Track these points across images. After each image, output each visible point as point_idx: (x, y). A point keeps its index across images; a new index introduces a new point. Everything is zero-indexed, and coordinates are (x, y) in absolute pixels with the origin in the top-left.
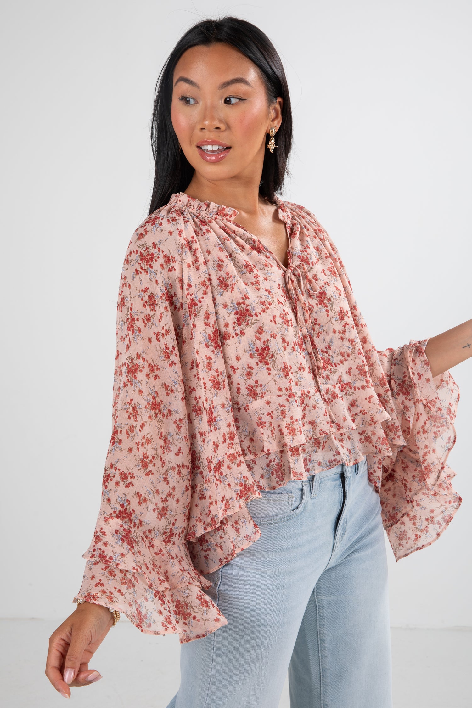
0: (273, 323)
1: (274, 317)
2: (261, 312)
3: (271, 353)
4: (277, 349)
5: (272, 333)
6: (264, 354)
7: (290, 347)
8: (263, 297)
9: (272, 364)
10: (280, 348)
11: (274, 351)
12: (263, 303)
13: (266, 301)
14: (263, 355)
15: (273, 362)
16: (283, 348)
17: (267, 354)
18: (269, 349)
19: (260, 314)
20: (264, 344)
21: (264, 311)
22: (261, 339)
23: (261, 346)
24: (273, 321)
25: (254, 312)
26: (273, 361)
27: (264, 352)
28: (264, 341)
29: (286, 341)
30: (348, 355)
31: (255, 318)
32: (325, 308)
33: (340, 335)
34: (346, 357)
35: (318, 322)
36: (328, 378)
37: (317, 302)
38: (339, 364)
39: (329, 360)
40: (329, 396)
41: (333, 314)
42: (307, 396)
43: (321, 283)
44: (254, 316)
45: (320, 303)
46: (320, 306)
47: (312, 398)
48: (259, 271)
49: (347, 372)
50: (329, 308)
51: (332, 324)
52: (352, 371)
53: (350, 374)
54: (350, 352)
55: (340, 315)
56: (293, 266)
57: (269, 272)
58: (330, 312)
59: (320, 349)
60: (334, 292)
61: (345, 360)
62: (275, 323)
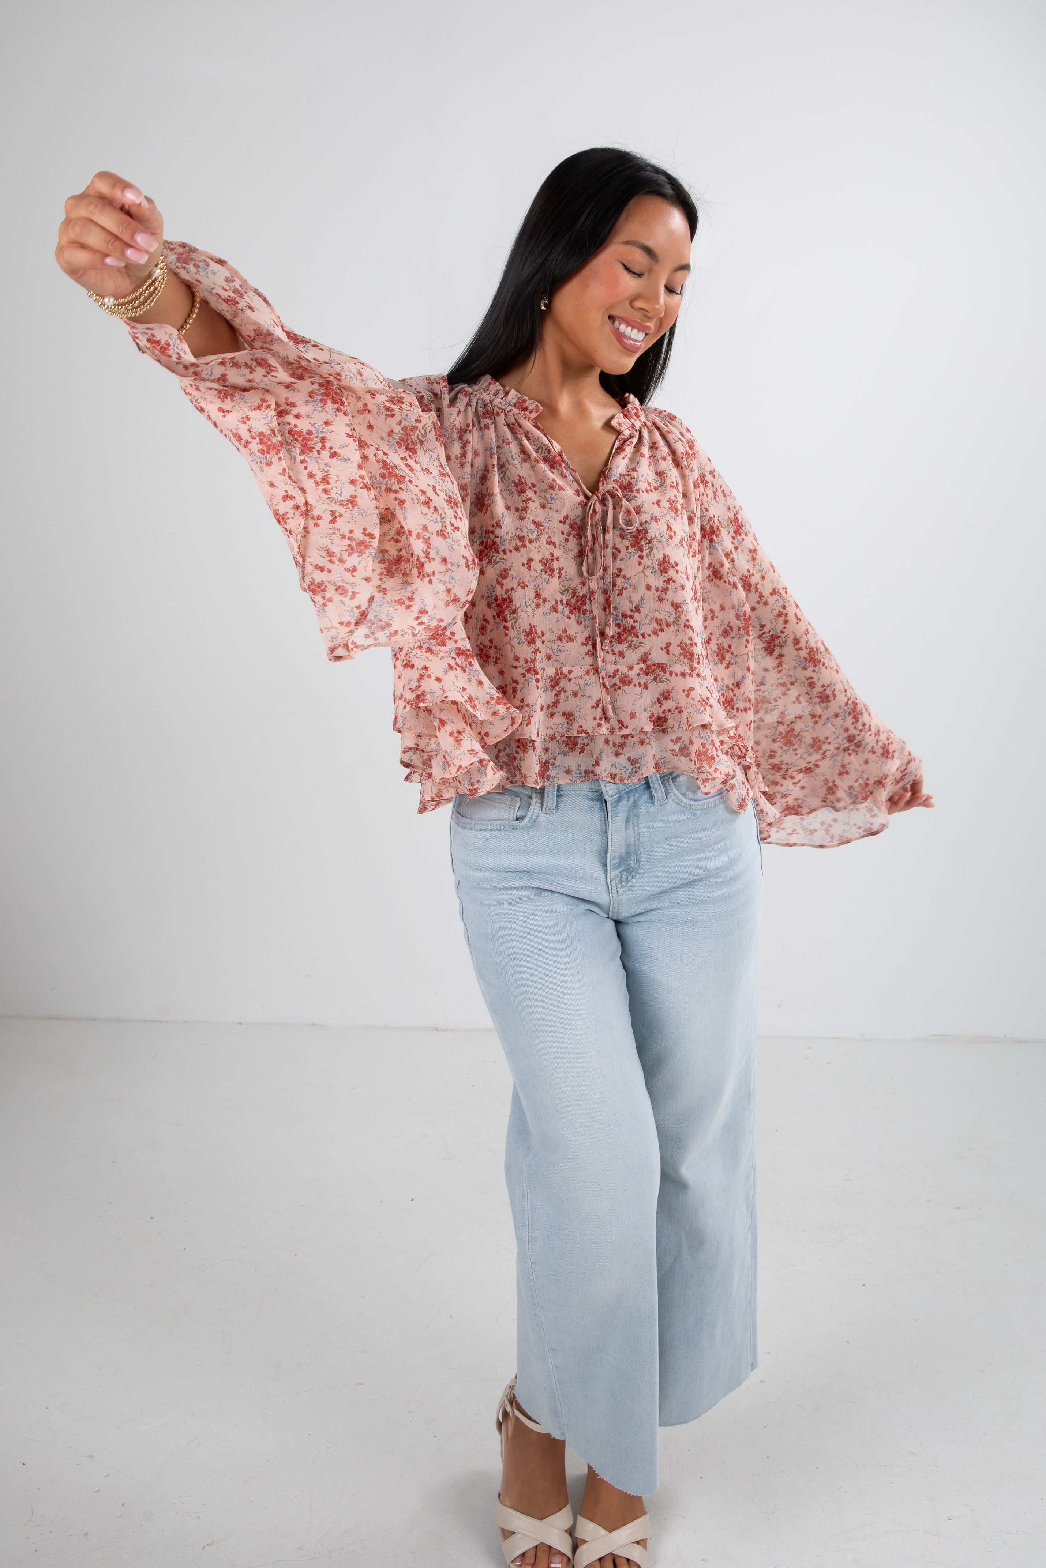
0: (525, 569)
1: (530, 560)
2: (512, 549)
3: (514, 608)
4: (523, 604)
5: (521, 581)
6: (504, 607)
7: (548, 605)
8: (525, 530)
9: (511, 622)
10: (528, 604)
11: (518, 606)
12: (521, 538)
13: (526, 537)
14: (502, 608)
15: (514, 621)
16: (533, 605)
17: (507, 607)
18: (511, 601)
19: (511, 551)
20: (506, 593)
21: (517, 549)
22: (503, 585)
23: (502, 595)
24: (526, 566)
25: (503, 548)
26: (514, 618)
27: (504, 604)
28: (507, 590)
29: (542, 597)
30: (668, 625)
31: (501, 555)
32: (639, 553)
33: (657, 594)
34: (664, 626)
35: (622, 573)
36: (621, 654)
37: (628, 544)
38: (649, 635)
39: (633, 628)
40: (616, 680)
41: (649, 563)
42: (566, 676)
43: (645, 517)
44: (501, 553)
45: (633, 546)
46: (631, 550)
47: (573, 681)
48: (538, 493)
49: (662, 649)
50: (644, 553)
51: (646, 576)
52: (671, 649)
53: (668, 652)
54: (672, 620)
55: (661, 566)
56: (602, 492)
57: (553, 496)
58: (645, 559)
59: (620, 611)
60: (662, 531)
61: (662, 630)
62: (529, 568)
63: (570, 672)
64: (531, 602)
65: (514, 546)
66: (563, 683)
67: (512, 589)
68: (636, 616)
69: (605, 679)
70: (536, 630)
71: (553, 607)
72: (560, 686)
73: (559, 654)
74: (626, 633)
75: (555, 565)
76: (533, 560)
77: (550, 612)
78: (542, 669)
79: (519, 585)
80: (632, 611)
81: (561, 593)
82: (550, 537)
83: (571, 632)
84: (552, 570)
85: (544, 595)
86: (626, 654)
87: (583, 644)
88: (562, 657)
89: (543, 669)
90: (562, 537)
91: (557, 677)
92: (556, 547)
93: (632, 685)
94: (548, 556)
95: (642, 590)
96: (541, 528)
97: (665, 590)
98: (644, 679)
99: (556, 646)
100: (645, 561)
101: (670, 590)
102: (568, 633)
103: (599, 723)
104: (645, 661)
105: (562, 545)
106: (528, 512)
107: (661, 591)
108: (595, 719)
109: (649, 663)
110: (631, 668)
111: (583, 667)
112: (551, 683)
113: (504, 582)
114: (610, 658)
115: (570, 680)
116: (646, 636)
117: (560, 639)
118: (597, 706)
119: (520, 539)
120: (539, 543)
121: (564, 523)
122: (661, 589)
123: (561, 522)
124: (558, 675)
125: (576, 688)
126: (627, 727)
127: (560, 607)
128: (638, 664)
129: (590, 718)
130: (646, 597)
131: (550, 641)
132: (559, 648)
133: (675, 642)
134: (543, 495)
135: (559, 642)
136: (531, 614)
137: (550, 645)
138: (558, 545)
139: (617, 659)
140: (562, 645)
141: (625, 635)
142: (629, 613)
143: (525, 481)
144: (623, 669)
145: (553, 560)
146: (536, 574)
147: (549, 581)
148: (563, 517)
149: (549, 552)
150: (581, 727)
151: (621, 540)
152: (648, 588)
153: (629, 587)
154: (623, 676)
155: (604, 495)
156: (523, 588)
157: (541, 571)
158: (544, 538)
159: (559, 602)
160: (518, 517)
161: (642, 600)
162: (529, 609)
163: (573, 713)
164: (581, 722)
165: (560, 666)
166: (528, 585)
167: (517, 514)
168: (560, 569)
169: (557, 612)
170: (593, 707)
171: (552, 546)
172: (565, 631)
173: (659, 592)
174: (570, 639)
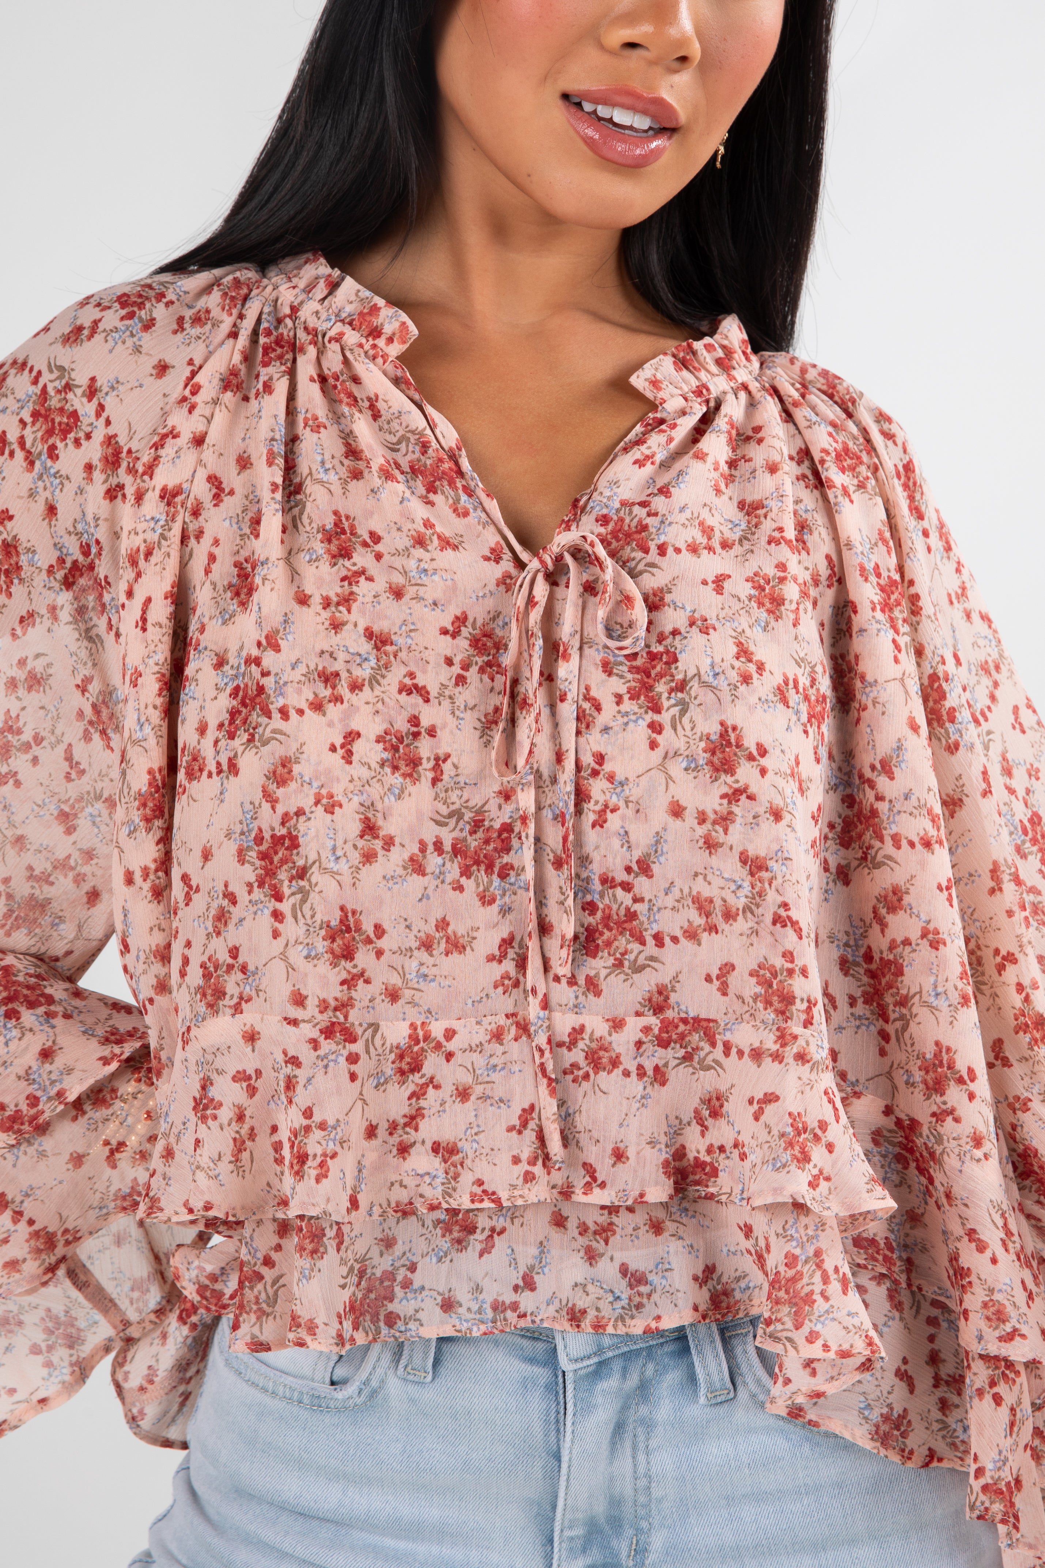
0: (337, 759)
1: (352, 736)
2: (304, 706)
3: (300, 863)
4: (326, 854)
5: (324, 792)
6: (276, 859)
7: (398, 856)
8: (342, 656)
9: (292, 900)
10: (339, 853)
11: (312, 857)
12: (329, 678)
13: (344, 675)
14: (272, 863)
15: (299, 896)
16: (355, 857)
17: (283, 861)
18: (294, 843)
19: (301, 712)
20: (283, 824)
21: (317, 706)
22: (276, 801)
23: (273, 829)
24: (341, 752)
25: (280, 702)
26: (301, 890)
27: (276, 853)
28: (287, 814)
29: (382, 833)
30: (729, 915)
31: (277, 722)
32: (650, 716)
33: (701, 831)
34: (717, 919)
35: (608, 767)
36: (593, 986)
37: (623, 689)
38: (675, 940)
39: (632, 916)
40: (577, 1056)
41: (680, 744)
42: (439, 1046)
43: (671, 618)
44: (276, 715)
45: (634, 696)
46: (628, 705)
47: (459, 1058)
48: (386, 557)
49: (708, 979)
50: (665, 718)
51: (669, 778)
52: (733, 980)
53: (724, 990)
54: (740, 902)
55: (713, 753)
56: (555, 549)
57: (423, 565)
58: (668, 731)
59: (596, 869)
60: (718, 660)
61: (713, 929)
62: (348, 758)
63: (450, 1034)
64: (349, 847)
65: (311, 697)
66: (432, 1064)
67: (300, 813)
68: (642, 885)
69: (547, 1054)
70: (358, 923)
71: (412, 859)
72: (424, 1071)
73: (422, 985)
74: (610, 929)
75: (425, 748)
76: (359, 735)
77: (403, 873)
78: (371, 1025)
79: (317, 802)
80: (628, 870)
81: (437, 823)
82: (412, 675)
83: (458, 927)
84: (414, 762)
85: (388, 828)
86: (603, 986)
87: (491, 958)
88: (431, 996)
89: (375, 1027)
90: (447, 674)
91: (416, 1049)
92: (427, 701)
93: (618, 1072)
94: (402, 725)
95: (659, 816)
96: (388, 648)
97: (725, 820)
98: (654, 1057)
99: (414, 964)
100: (666, 739)
101: (739, 820)
102: (450, 930)
103: (527, 1173)
104: (658, 1009)
105: (447, 693)
106: (355, 607)
107: (715, 823)
108: (516, 1160)
109: (670, 1014)
110: (617, 1024)
111: (485, 1021)
112: (397, 1065)
113: (280, 793)
114: (562, 993)
115: (449, 1056)
116: (667, 940)
117: (427, 945)
118: (524, 1124)
119: (326, 681)
120: (378, 690)
121: (455, 635)
122: (712, 816)
123: (445, 632)
124: (417, 1042)
125: (466, 1079)
126: (603, 1185)
127: (433, 861)
128: (638, 1014)
129: (505, 1159)
130: (669, 836)
131: (400, 951)
132: (424, 970)
133: (745, 962)
134: (398, 562)
135: (423, 955)
136: (347, 879)
137: (397, 960)
138: (434, 693)
139: (582, 998)
140: (430, 961)
141: (607, 934)
142: (621, 876)
143: (352, 527)
144: (596, 1025)
145: (416, 735)
146: (365, 773)
147: (402, 791)
148: (451, 618)
149: (405, 715)
150: (480, 1182)
151: (604, 676)
152: (677, 811)
153: (622, 804)
154: (594, 1045)
155: (559, 559)
156: (330, 810)
157: (382, 765)
158: (396, 676)
159: (431, 848)
160: (327, 623)
161: (657, 842)
162: (343, 866)
163: (460, 1145)
164: (482, 1169)
165: (422, 1018)
166: (344, 801)
167: (326, 614)
168: (437, 759)
169: (424, 875)
170: (511, 1129)
171: (416, 699)
172: (443, 924)
173: (708, 826)
174: (456, 946)
